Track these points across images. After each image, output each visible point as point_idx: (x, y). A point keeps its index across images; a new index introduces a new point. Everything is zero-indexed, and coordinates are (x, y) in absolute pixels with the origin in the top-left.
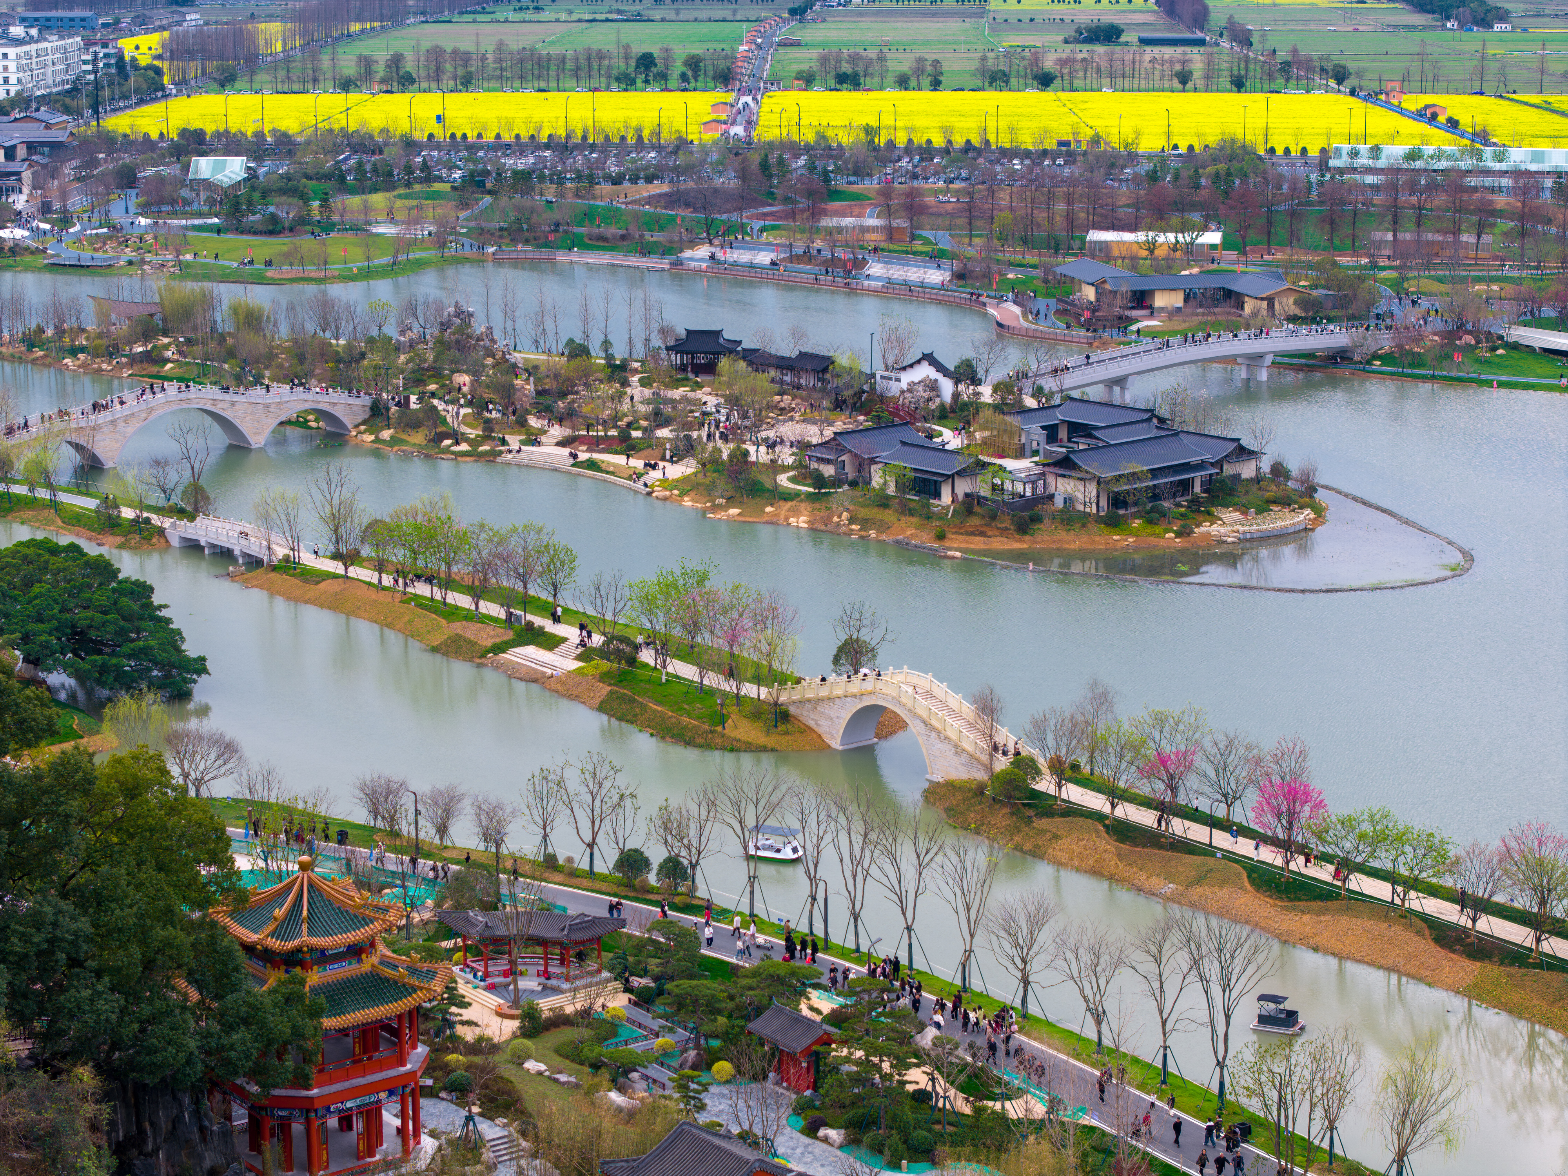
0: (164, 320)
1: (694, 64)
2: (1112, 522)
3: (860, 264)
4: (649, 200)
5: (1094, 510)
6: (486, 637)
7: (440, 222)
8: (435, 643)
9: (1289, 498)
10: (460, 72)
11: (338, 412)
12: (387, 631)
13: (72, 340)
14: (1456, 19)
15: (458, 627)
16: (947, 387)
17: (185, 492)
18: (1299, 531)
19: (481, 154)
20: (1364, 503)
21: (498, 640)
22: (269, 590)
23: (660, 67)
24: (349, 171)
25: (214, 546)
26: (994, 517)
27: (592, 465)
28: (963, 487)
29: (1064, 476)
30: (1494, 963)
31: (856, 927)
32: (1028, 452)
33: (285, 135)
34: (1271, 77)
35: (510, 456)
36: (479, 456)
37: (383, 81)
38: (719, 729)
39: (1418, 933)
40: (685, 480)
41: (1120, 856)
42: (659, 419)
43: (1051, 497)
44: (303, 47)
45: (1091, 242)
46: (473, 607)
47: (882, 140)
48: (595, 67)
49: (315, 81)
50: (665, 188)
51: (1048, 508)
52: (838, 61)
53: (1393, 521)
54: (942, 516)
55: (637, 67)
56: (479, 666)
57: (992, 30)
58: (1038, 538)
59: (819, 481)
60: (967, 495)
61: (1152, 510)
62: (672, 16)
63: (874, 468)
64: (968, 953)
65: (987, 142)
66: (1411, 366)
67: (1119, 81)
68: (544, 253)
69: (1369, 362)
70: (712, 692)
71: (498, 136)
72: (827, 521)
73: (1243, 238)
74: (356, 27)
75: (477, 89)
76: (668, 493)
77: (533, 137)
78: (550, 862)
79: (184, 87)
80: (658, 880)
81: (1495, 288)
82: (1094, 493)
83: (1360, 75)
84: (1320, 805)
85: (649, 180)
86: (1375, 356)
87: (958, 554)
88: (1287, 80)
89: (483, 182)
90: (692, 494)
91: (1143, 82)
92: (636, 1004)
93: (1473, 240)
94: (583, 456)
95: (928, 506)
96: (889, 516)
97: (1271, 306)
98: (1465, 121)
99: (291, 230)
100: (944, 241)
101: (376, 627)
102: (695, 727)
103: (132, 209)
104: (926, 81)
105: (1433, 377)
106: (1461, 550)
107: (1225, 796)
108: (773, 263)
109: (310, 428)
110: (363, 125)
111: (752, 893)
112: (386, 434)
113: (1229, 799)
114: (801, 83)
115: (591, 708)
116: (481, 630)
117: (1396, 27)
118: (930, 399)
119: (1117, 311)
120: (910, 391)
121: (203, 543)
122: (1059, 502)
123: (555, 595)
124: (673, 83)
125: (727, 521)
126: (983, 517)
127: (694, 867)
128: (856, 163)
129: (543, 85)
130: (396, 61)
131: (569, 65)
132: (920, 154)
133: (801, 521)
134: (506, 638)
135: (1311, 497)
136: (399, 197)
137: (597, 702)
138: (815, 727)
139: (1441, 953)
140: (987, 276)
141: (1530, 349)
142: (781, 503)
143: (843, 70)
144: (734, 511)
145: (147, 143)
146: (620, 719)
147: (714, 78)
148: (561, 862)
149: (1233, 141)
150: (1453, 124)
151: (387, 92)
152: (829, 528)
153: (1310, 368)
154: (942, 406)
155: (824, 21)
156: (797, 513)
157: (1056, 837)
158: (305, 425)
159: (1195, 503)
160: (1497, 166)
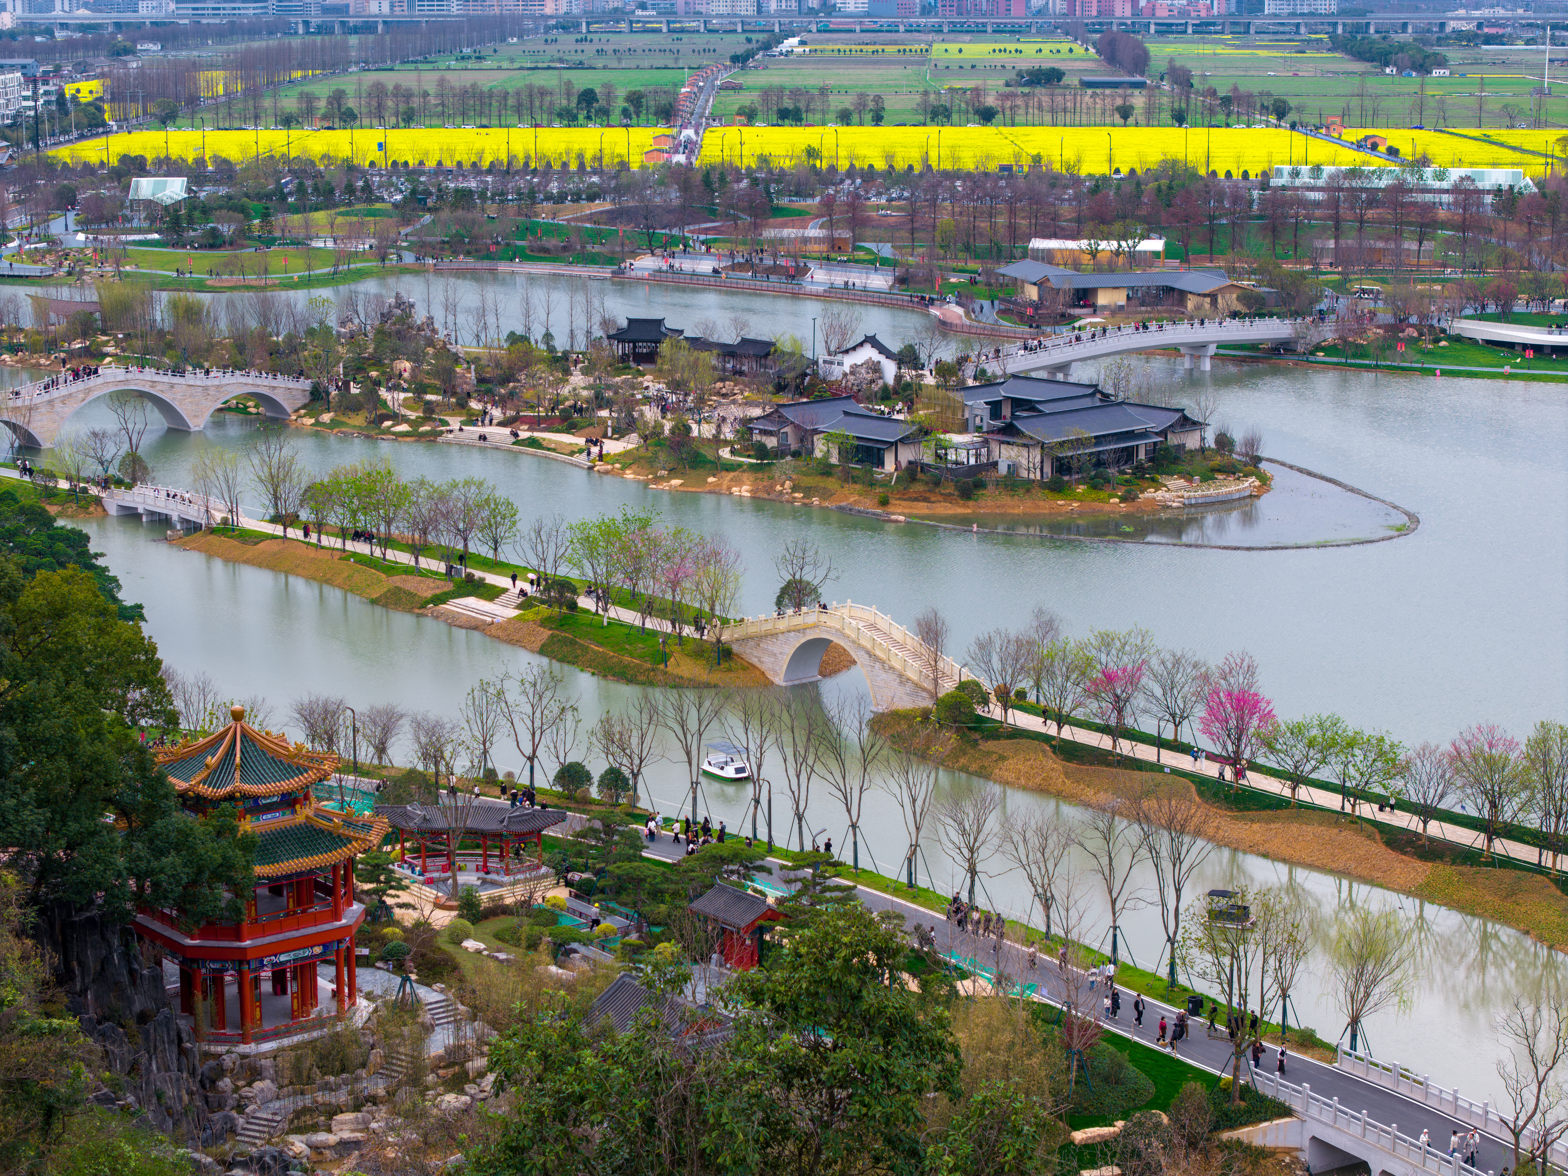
0: (104, 320)
1: (636, 100)
2: (1056, 487)
3: (803, 271)
4: (590, 218)
5: (1038, 477)
6: (427, 590)
7: (380, 236)
8: (375, 596)
9: (1234, 466)
10: (402, 107)
11: (278, 397)
12: (326, 588)
13: (11, 338)
14: (1395, 65)
15: (397, 581)
16: (890, 369)
17: (122, 463)
18: (1244, 498)
19: (423, 179)
20: (1309, 474)
21: (438, 592)
22: (206, 552)
23: (602, 103)
24: (290, 194)
25: (152, 513)
26: (937, 483)
27: (533, 443)
28: (906, 455)
29: (1008, 443)
30: (1445, 863)
31: (800, 827)
32: (971, 427)
33: (226, 161)
34: (1212, 112)
35: (450, 436)
36: (420, 437)
37: (324, 117)
38: (662, 667)
39: (1369, 837)
40: (627, 454)
41: (1067, 775)
42: (600, 401)
43: (995, 464)
44: (246, 91)
45: (1033, 250)
46: (413, 563)
47: (822, 165)
48: (537, 104)
49: (257, 117)
50: (608, 206)
51: (993, 475)
52: (780, 97)
53: (1339, 489)
54: (885, 483)
55: (579, 103)
56: (419, 616)
57: (933, 76)
58: (982, 503)
59: (761, 452)
60: (910, 463)
61: (1096, 476)
62: (615, 64)
63: (815, 438)
64: (914, 848)
65: (929, 167)
66: (1354, 356)
67: (1060, 117)
68: (486, 264)
69: (1312, 353)
70: (654, 634)
71: (440, 163)
72: (770, 490)
73: (1186, 246)
74: (299, 74)
75: (419, 125)
76: (609, 467)
77: (474, 164)
78: (490, 776)
79: (126, 124)
80: (600, 792)
81: (1438, 287)
82: (1038, 459)
83: (1300, 109)
84: (1268, 716)
85: (591, 198)
86: (1318, 348)
87: (902, 518)
88: (1228, 115)
89: (425, 200)
90: (634, 467)
91: (1084, 118)
92: (577, 896)
93: (1414, 246)
94: (524, 435)
95: (872, 473)
96: (832, 483)
97: (1214, 303)
98: (1406, 150)
99: (231, 244)
100: (886, 250)
101: (316, 586)
102: (637, 665)
103: (72, 227)
104: (868, 117)
105: (1377, 366)
106: (1407, 513)
107: (1173, 715)
108: (715, 271)
109: (250, 413)
110: (304, 151)
111: (695, 799)
112: (326, 417)
113: (1177, 719)
114: (743, 119)
115: (532, 651)
116: (420, 582)
117: (1336, 73)
118: (872, 381)
119: (1060, 309)
120: (852, 373)
121: (141, 511)
122: (1003, 469)
123: (496, 549)
124: (615, 118)
125: (670, 492)
126: (927, 483)
127: (635, 776)
128: (799, 184)
129: (485, 122)
130: (338, 97)
131: (511, 102)
132: (862, 177)
133: (744, 491)
134: (446, 589)
135: (1256, 467)
136: (341, 214)
137: (537, 645)
138: (758, 664)
139: (1392, 855)
140: (929, 280)
141: (1473, 341)
142: (724, 473)
143: (785, 105)
144: (676, 482)
145: (88, 169)
146: (561, 661)
147: (655, 114)
148: (501, 777)
149: (1175, 162)
150: (1393, 152)
151: (329, 128)
152: (772, 496)
153: (1254, 360)
154: (885, 387)
155: (766, 68)
156: (739, 483)
157: (1002, 758)
158: (244, 411)
159: (1140, 471)
160: (1437, 185)
